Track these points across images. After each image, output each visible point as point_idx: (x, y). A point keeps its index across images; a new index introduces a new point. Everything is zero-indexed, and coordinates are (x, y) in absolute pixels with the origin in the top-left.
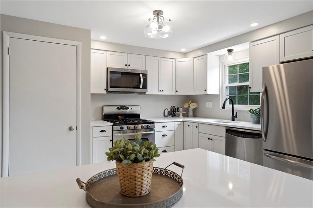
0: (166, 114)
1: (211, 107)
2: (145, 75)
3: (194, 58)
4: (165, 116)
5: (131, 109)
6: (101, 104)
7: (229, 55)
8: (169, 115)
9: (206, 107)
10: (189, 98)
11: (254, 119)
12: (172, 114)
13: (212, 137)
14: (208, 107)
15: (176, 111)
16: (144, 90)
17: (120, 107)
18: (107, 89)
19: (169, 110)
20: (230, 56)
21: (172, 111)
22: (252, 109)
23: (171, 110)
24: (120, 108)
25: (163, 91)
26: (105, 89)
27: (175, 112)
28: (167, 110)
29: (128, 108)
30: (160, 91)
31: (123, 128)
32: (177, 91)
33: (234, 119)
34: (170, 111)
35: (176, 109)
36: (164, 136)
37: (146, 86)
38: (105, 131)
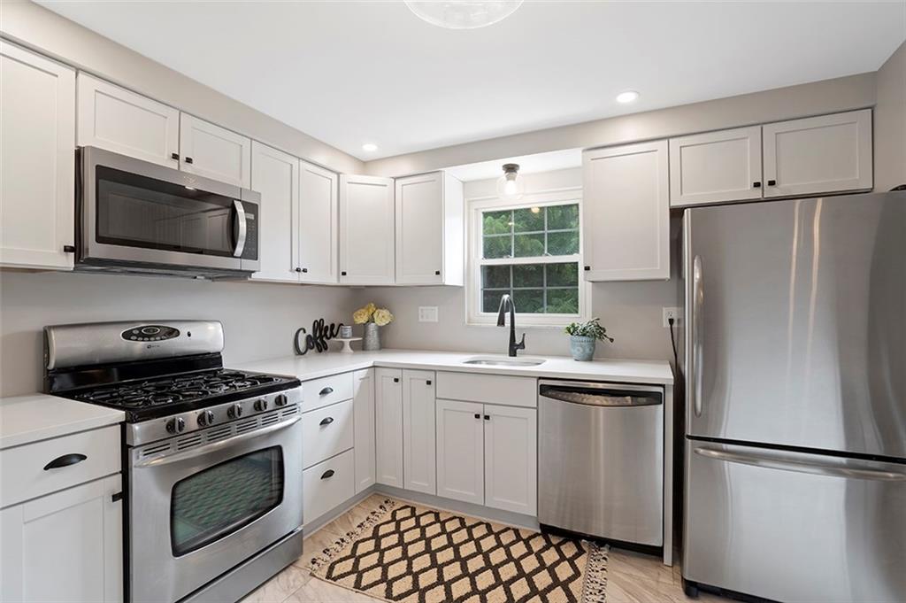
0: (302, 345)
1: (437, 320)
2: (252, 208)
3: (395, 179)
4: (299, 352)
5: (189, 335)
6: (34, 320)
7: (508, 179)
8: (309, 347)
9: (421, 320)
10: (360, 296)
11: (584, 351)
12: (318, 344)
13: (488, 410)
14: (425, 320)
15: (328, 333)
16: (247, 265)
17: (140, 329)
18: (77, 249)
19: (310, 332)
20: (511, 182)
21: (318, 335)
22: (573, 325)
23: (315, 331)
24: (138, 336)
25: (305, 271)
26: (67, 249)
27: (324, 339)
28: (305, 332)
29: (173, 333)
30: (298, 270)
31: (181, 425)
32: (344, 274)
33: (515, 352)
34: (312, 334)
35: (327, 327)
36: (324, 422)
37: (254, 249)
38: (83, 457)
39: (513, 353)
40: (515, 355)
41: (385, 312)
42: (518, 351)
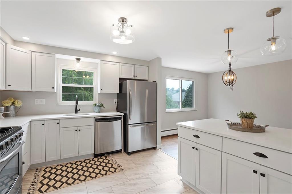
1: (44, 104)
3: (32, 52)
14: (38, 104)
20: (78, 63)
22: (95, 104)
33: (77, 112)
39: (76, 112)
40: (77, 113)
41: (20, 101)
42: (78, 112)
